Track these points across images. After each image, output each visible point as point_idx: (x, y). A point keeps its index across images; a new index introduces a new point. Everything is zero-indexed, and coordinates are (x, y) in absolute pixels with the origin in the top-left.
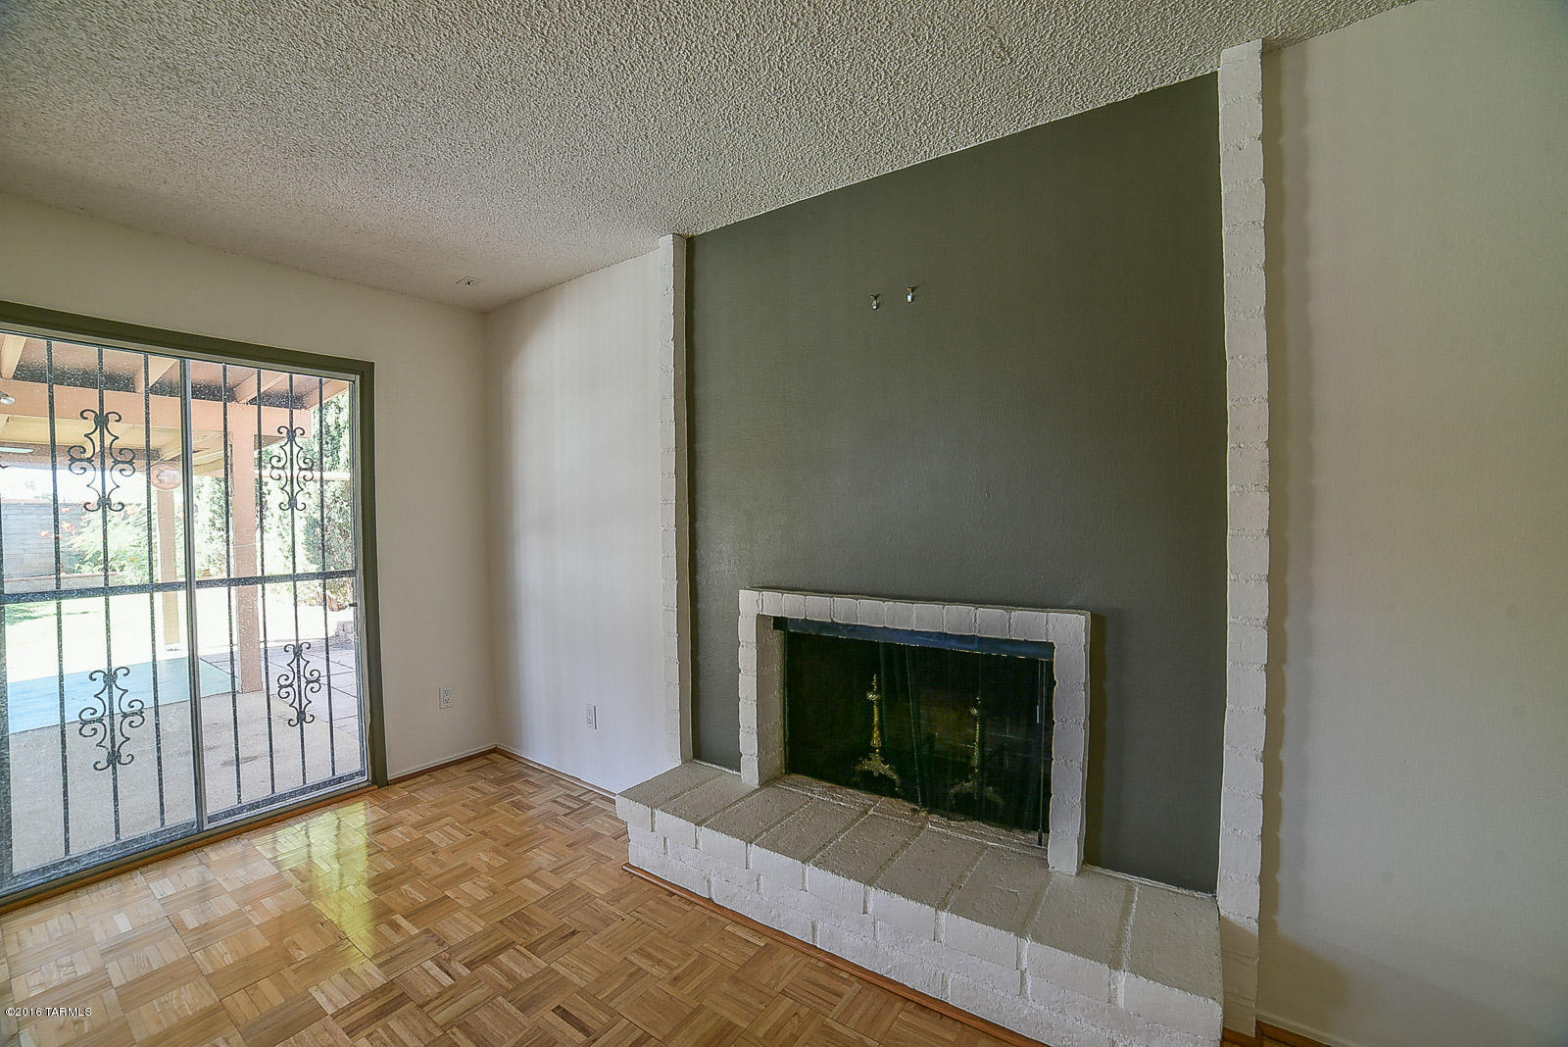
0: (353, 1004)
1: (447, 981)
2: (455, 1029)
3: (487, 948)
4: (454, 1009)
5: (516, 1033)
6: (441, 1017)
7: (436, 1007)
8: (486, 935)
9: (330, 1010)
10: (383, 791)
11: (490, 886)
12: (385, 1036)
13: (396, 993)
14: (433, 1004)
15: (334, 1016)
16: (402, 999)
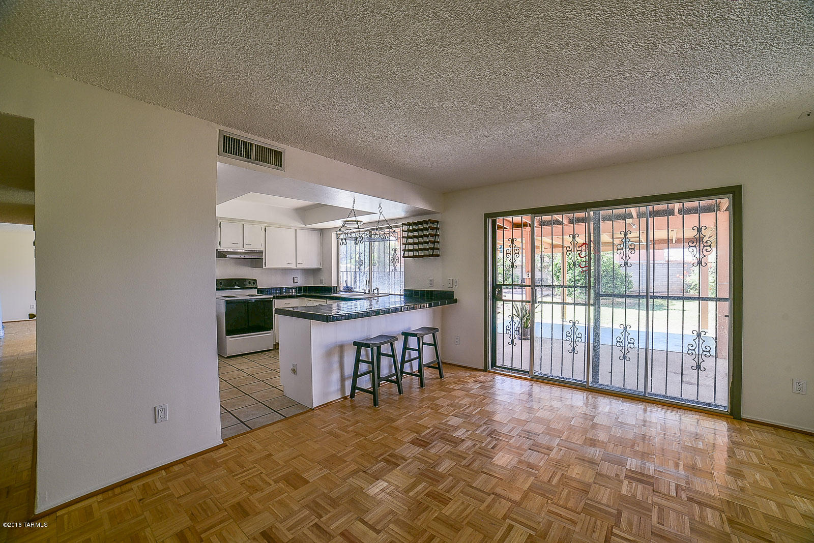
0: (635, 472)
1: (674, 494)
2: (657, 507)
3: (706, 502)
4: (664, 502)
5: (677, 531)
6: (656, 500)
7: (659, 496)
8: (713, 498)
9: (628, 467)
10: (735, 421)
11: (743, 487)
12: (634, 486)
13: (651, 481)
14: (658, 494)
15: (627, 469)
16: (652, 484)
